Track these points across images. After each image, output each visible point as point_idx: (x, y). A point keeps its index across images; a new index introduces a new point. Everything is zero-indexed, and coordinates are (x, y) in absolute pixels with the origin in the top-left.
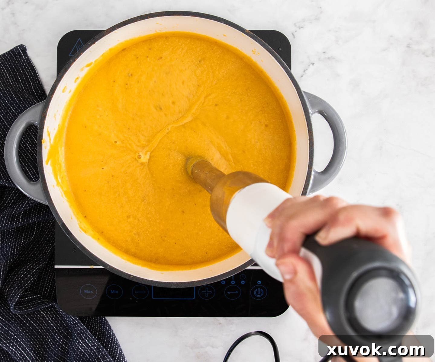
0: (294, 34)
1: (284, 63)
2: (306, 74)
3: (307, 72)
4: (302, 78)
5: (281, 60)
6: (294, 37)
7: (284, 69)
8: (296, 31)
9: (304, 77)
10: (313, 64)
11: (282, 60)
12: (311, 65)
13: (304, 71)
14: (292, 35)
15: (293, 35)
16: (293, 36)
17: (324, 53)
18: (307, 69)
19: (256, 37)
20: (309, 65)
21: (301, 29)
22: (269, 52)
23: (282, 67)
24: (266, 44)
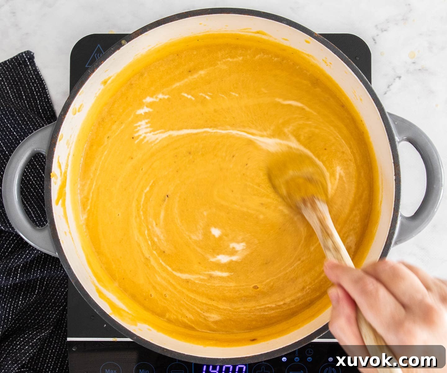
0: (376, 38)
1: (364, 76)
2: (390, 90)
3: (391, 87)
4: (386, 95)
5: (359, 72)
6: (375, 43)
7: (363, 84)
8: (378, 35)
9: (388, 93)
10: (400, 77)
11: (361, 72)
12: (397, 79)
13: (389, 87)
14: (372, 40)
15: (374, 40)
16: (374, 41)
17: (414, 63)
18: (392, 85)
19: (327, 42)
20: (395, 79)
21: (385, 32)
22: (344, 62)
23: (361, 81)
24: (341, 51)
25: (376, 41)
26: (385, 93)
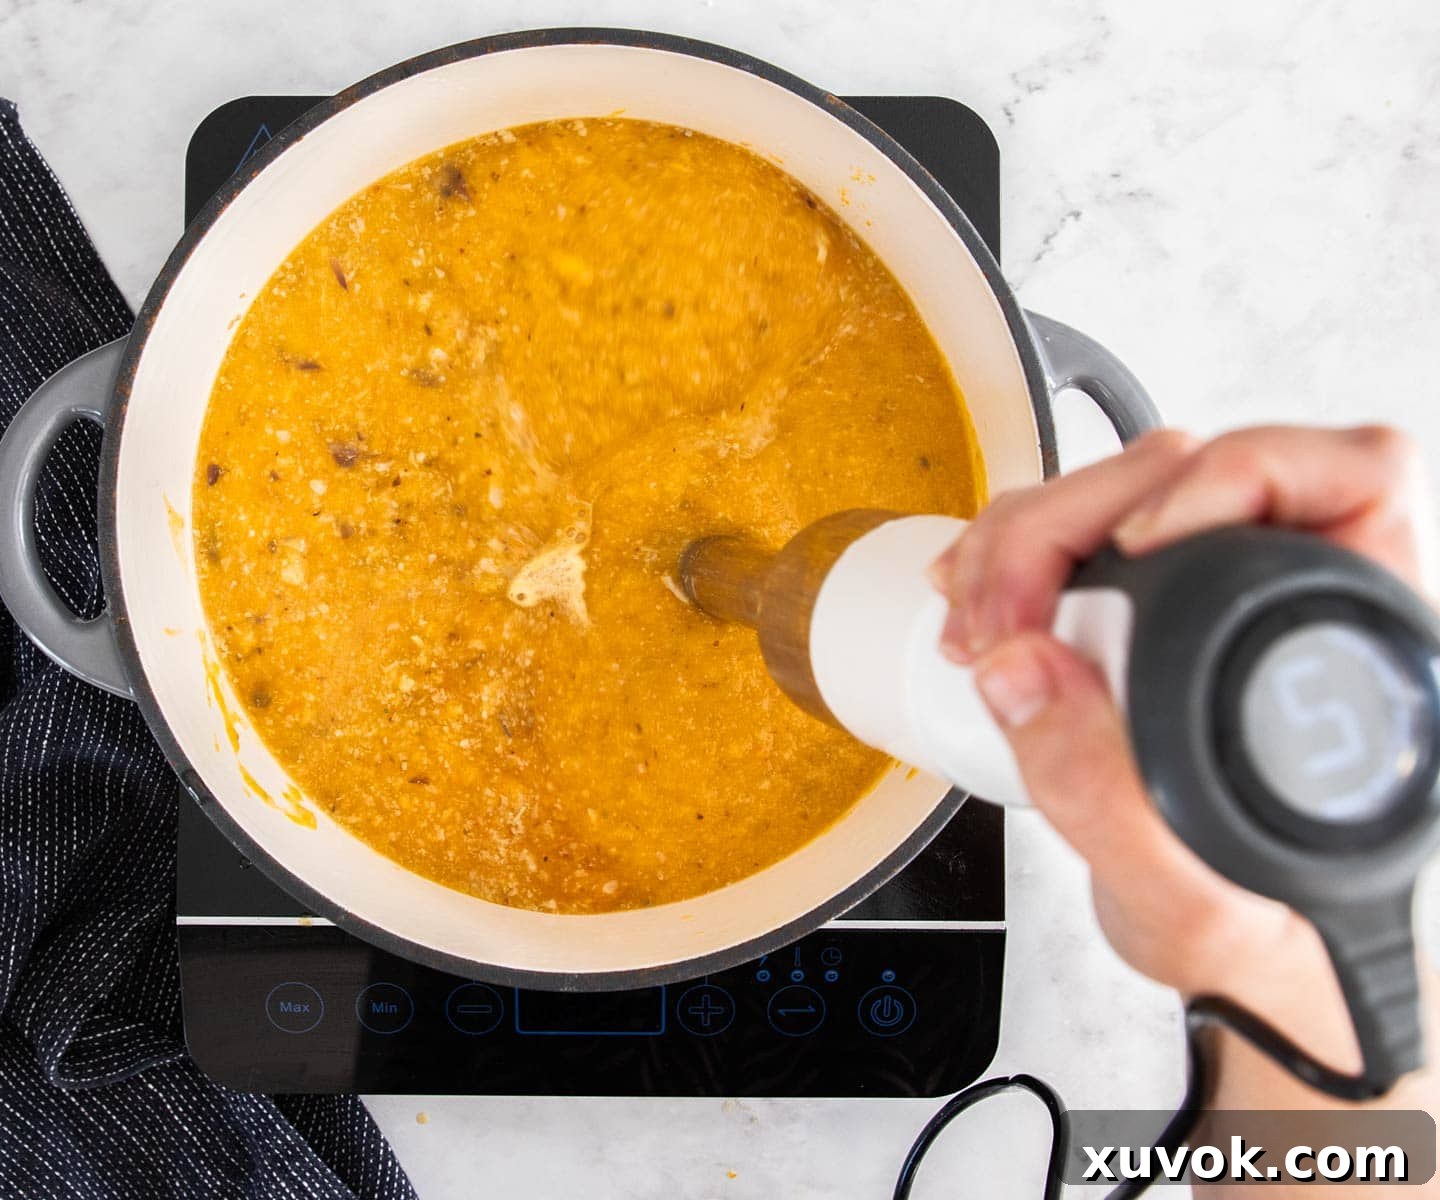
0: (1015, 110)
1: (960, 211)
2: (1051, 250)
3: (1055, 241)
4: (1039, 262)
5: (949, 201)
6: (1012, 121)
7: (960, 232)
8: (1017, 101)
9: (1046, 257)
10: (1077, 215)
11: (952, 201)
12: (1071, 220)
13: (1047, 241)
14: (1002, 113)
15: (1008, 114)
16: (1008, 117)
17: (1116, 176)
18: (1055, 234)
19: (863, 121)
20: (1063, 220)
21: (1036, 93)
22: (908, 174)
24: (899, 145)
25: (1012, 117)
26: (1038, 258)
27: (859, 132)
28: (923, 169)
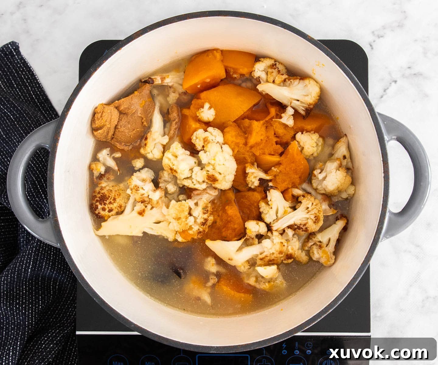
0: (373, 44)
1: (355, 77)
2: (386, 94)
3: (388, 91)
4: (382, 99)
6: (372, 48)
7: (354, 84)
8: (374, 41)
9: (385, 97)
10: (396, 82)
11: (352, 73)
12: (393, 84)
13: (385, 91)
14: (369, 46)
15: (371, 46)
16: (371, 47)
17: (409, 68)
18: (388, 88)
19: (320, 45)
20: (391, 83)
21: (381, 38)
22: (336, 64)
23: (352, 82)
24: (333, 53)
25: (372, 47)
26: (382, 97)
27: (319, 49)
28: (342, 62)
